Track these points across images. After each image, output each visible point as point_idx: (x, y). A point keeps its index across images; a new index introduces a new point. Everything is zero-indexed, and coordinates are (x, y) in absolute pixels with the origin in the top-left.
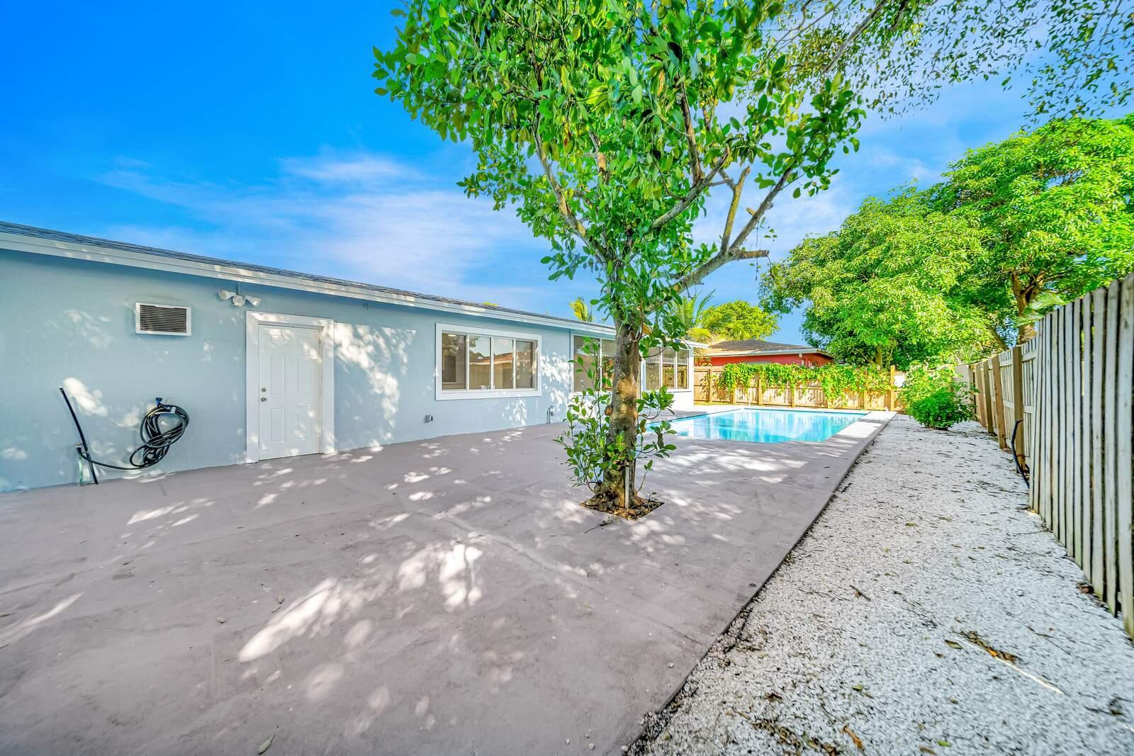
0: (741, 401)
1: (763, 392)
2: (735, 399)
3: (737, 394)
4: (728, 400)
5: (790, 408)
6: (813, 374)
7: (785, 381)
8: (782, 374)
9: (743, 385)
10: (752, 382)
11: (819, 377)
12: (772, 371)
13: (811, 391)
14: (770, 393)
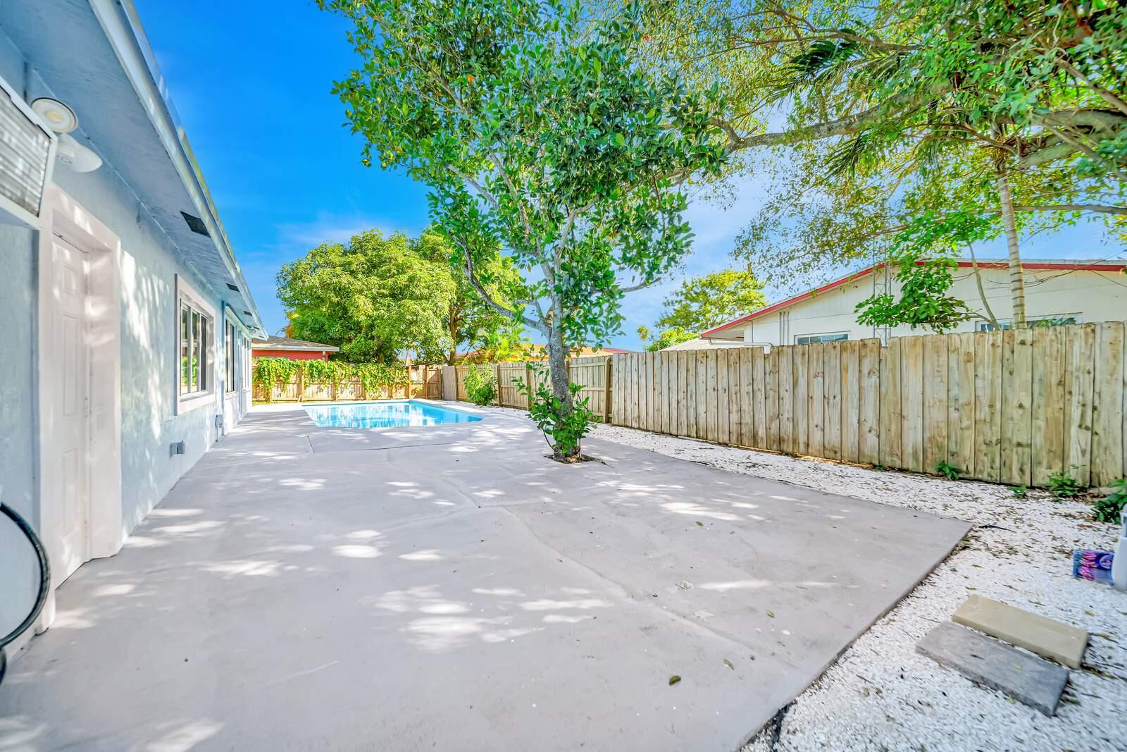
0: (279, 398)
1: (305, 388)
2: (273, 397)
3: (275, 391)
4: (262, 398)
5: (333, 403)
6: (355, 371)
7: (329, 377)
8: (327, 370)
9: (283, 382)
10: (293, 378)
11: (360, 374)
12: (317, 368)
13: (352, 386)
14: (313, 388)
